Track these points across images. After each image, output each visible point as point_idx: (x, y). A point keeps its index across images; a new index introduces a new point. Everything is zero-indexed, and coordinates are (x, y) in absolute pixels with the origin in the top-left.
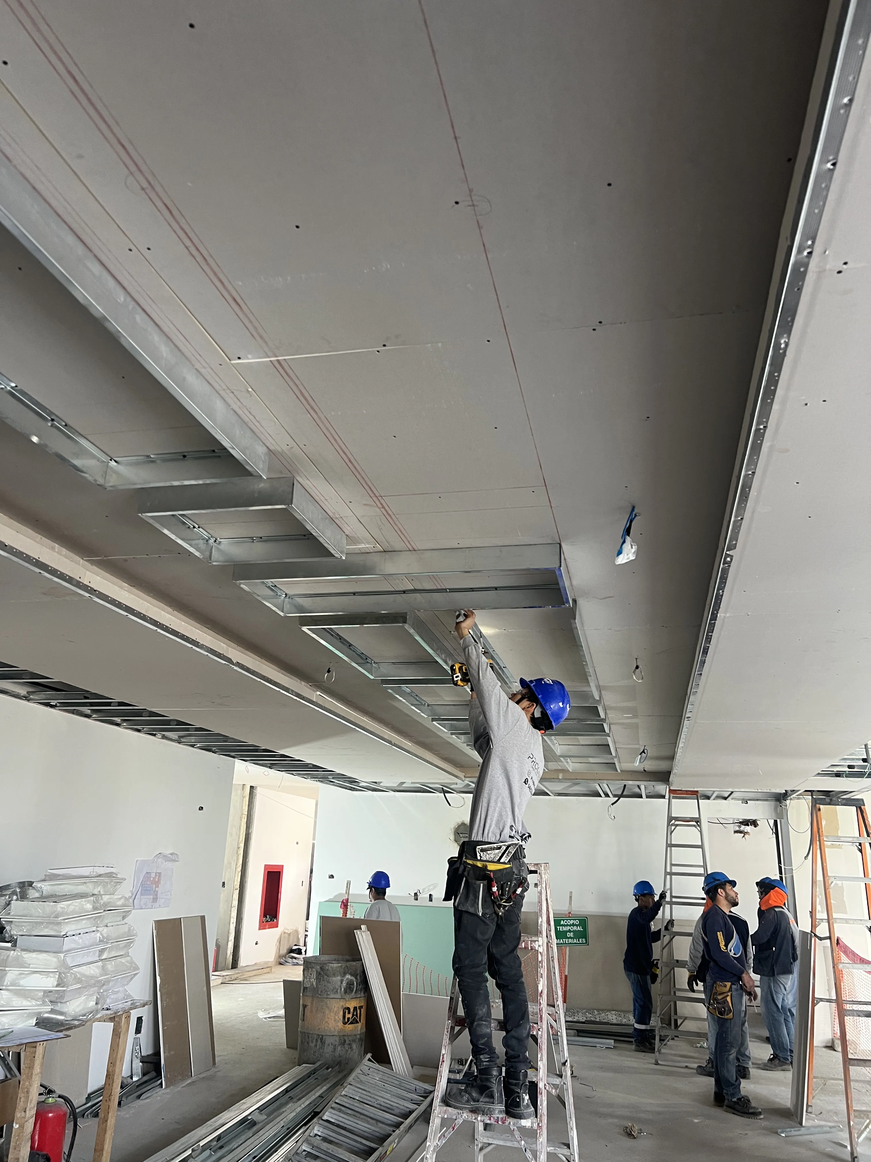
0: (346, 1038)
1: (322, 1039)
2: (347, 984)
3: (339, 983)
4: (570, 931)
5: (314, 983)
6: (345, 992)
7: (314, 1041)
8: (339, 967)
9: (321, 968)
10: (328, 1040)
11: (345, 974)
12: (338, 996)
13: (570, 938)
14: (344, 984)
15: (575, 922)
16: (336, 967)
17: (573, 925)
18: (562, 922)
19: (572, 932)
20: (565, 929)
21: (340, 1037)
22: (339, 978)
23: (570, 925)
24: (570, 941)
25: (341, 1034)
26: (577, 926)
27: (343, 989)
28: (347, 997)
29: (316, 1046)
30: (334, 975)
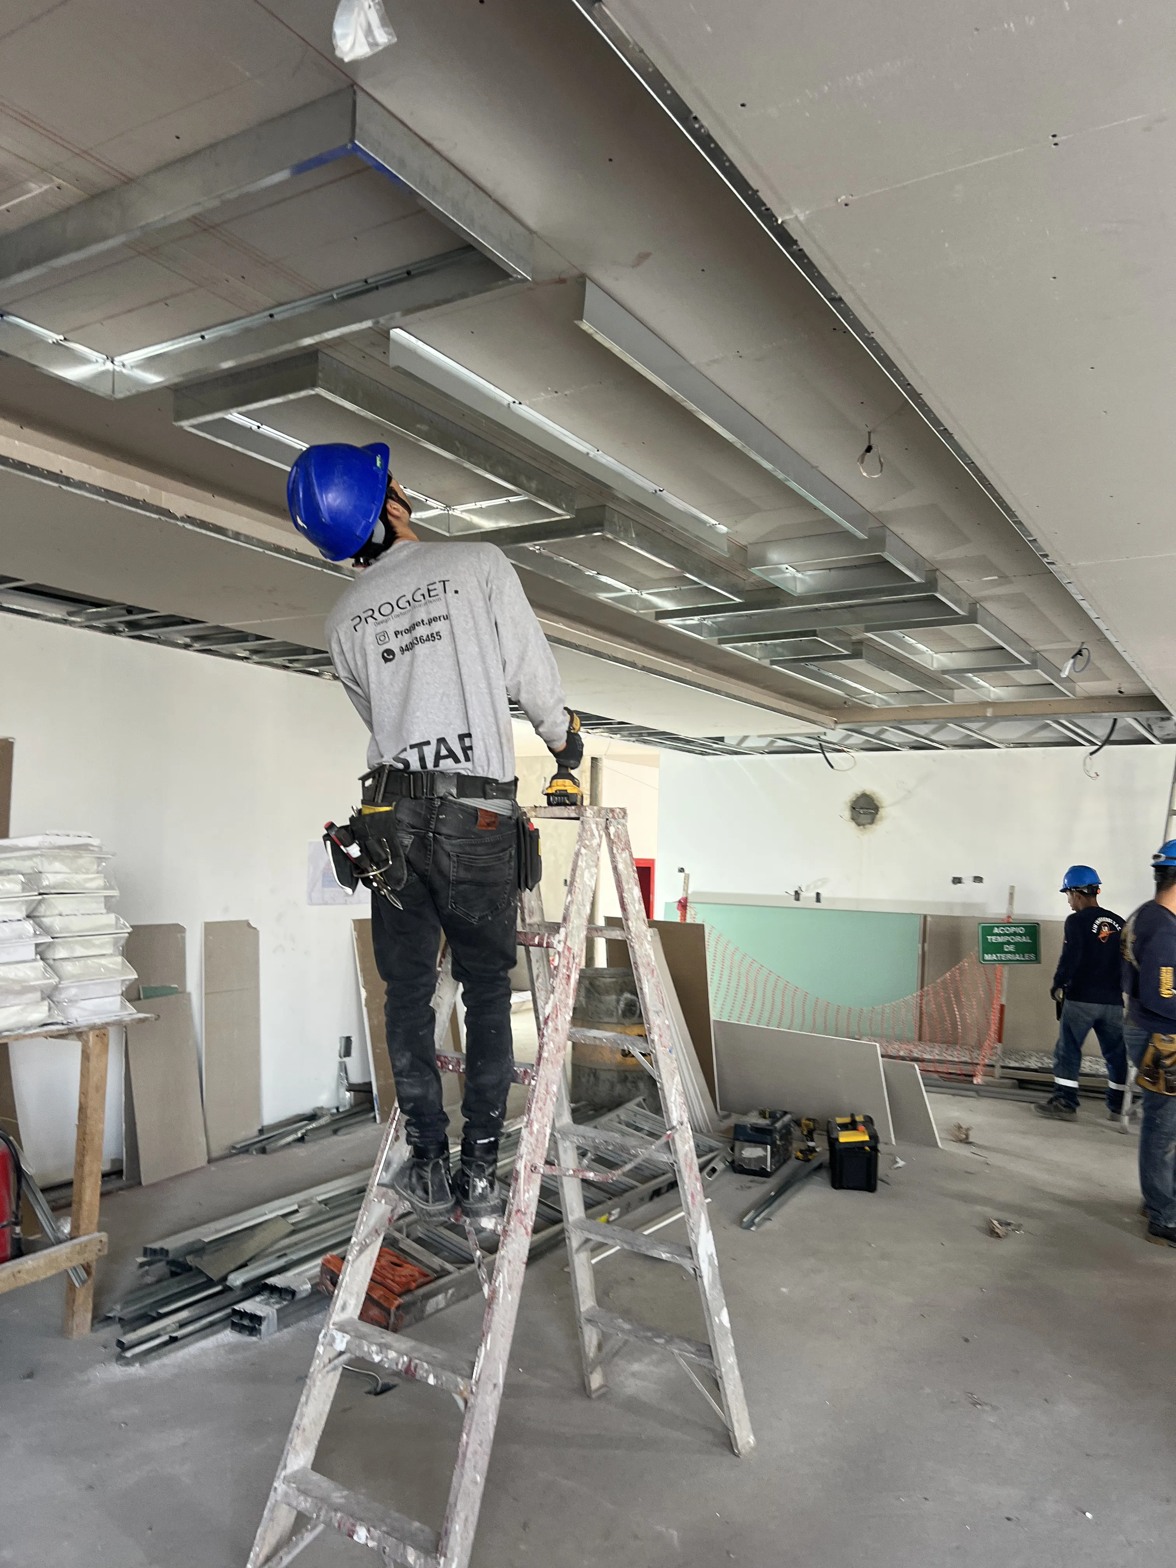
0: (627, 1074)
1: (595, 1074)
2: (626, 1005)
3: (615, 1003)
4: (1009, 943)
5: (584, 1003)
6: (624, 1015)
7: (586, 1075)
8: (613, 982)
9: (591, 984)
10: (603, 1076)
11: (622, 992)
12: (615, 1020)
13: (1010, 952)
14: (622, 1005)
15: (1018, 930)
16: (610, 983)
17: (1015, 934)
18: (996, 930)
19: (1012, 943)
20: (1000, 939)
21: (618, 1072)
22: (614, 997)
23: (1009, 935)
24: (1009, 956)
25: (622, 1068)
26: (1020, 935)
27: (620, 1012)
28: (627, 1021)
29: (588, 1081)
30: (608, 993)
